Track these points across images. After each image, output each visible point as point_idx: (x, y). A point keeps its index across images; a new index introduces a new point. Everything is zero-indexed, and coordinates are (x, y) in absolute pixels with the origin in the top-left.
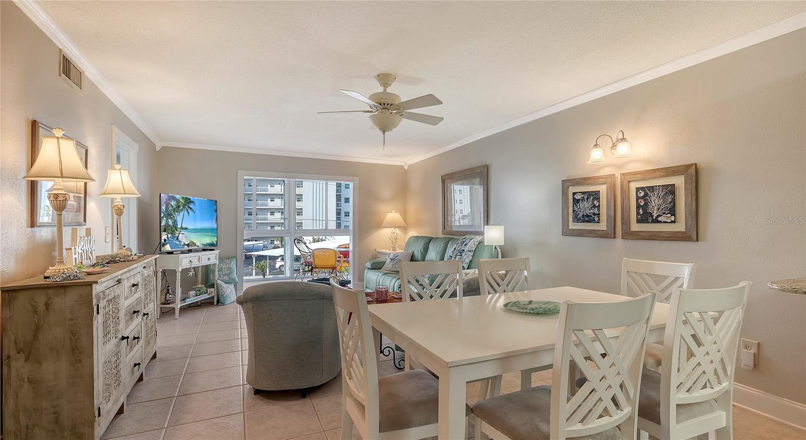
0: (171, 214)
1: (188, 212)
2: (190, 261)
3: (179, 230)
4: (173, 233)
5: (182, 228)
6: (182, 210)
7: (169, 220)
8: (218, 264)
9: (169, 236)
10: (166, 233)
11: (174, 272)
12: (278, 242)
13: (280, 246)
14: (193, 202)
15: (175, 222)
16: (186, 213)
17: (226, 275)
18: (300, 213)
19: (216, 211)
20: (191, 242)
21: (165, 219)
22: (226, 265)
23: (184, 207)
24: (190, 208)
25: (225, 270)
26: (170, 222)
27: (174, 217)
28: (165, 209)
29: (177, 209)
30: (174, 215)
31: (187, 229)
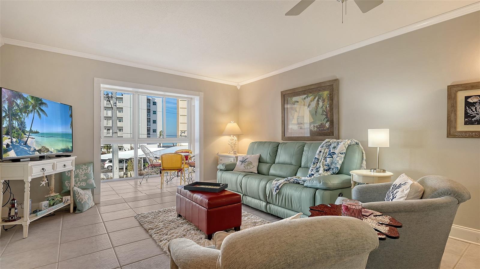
0: (17, 115)
1: (39, 115)
2: (43, 169)
3: (28, 134)
4: (19, 137)
5: (31, 131)
6: (32, 111)
7: (14, 122)
8: (74, 170)
9: (14, 140)
10: (9, 137)
11: (22, 182)
12: (105, 150)
13: (106, 152)
14: (45, 104)
15: (22, 124)
16: (36, 115)
17: (83, 181)
18: (121, 130)
19: (71, 116)
20: (43, 147)
21: (8, 119)
22: (83, 171)
23: (34, 107)
24: (42, 110)
25: (82, 176)
26: (16, 124)
27: (20, 118)
28: (9, 107)
29: (25, 109)
30: (21, 116)
31: (38, 132)
